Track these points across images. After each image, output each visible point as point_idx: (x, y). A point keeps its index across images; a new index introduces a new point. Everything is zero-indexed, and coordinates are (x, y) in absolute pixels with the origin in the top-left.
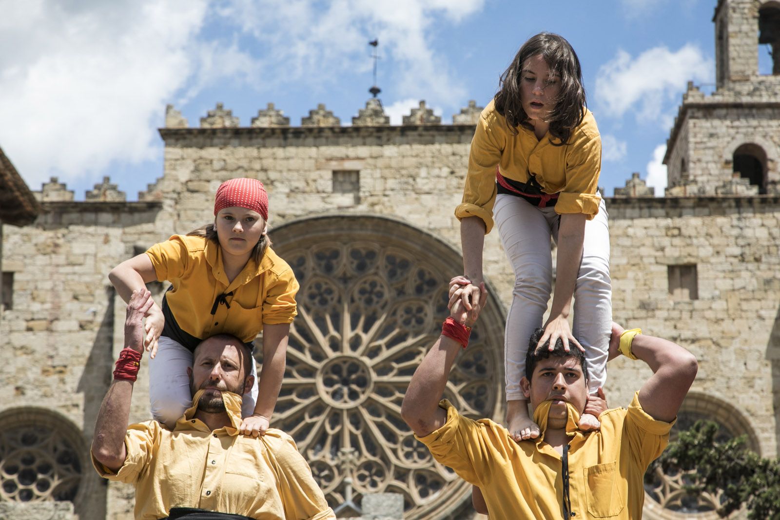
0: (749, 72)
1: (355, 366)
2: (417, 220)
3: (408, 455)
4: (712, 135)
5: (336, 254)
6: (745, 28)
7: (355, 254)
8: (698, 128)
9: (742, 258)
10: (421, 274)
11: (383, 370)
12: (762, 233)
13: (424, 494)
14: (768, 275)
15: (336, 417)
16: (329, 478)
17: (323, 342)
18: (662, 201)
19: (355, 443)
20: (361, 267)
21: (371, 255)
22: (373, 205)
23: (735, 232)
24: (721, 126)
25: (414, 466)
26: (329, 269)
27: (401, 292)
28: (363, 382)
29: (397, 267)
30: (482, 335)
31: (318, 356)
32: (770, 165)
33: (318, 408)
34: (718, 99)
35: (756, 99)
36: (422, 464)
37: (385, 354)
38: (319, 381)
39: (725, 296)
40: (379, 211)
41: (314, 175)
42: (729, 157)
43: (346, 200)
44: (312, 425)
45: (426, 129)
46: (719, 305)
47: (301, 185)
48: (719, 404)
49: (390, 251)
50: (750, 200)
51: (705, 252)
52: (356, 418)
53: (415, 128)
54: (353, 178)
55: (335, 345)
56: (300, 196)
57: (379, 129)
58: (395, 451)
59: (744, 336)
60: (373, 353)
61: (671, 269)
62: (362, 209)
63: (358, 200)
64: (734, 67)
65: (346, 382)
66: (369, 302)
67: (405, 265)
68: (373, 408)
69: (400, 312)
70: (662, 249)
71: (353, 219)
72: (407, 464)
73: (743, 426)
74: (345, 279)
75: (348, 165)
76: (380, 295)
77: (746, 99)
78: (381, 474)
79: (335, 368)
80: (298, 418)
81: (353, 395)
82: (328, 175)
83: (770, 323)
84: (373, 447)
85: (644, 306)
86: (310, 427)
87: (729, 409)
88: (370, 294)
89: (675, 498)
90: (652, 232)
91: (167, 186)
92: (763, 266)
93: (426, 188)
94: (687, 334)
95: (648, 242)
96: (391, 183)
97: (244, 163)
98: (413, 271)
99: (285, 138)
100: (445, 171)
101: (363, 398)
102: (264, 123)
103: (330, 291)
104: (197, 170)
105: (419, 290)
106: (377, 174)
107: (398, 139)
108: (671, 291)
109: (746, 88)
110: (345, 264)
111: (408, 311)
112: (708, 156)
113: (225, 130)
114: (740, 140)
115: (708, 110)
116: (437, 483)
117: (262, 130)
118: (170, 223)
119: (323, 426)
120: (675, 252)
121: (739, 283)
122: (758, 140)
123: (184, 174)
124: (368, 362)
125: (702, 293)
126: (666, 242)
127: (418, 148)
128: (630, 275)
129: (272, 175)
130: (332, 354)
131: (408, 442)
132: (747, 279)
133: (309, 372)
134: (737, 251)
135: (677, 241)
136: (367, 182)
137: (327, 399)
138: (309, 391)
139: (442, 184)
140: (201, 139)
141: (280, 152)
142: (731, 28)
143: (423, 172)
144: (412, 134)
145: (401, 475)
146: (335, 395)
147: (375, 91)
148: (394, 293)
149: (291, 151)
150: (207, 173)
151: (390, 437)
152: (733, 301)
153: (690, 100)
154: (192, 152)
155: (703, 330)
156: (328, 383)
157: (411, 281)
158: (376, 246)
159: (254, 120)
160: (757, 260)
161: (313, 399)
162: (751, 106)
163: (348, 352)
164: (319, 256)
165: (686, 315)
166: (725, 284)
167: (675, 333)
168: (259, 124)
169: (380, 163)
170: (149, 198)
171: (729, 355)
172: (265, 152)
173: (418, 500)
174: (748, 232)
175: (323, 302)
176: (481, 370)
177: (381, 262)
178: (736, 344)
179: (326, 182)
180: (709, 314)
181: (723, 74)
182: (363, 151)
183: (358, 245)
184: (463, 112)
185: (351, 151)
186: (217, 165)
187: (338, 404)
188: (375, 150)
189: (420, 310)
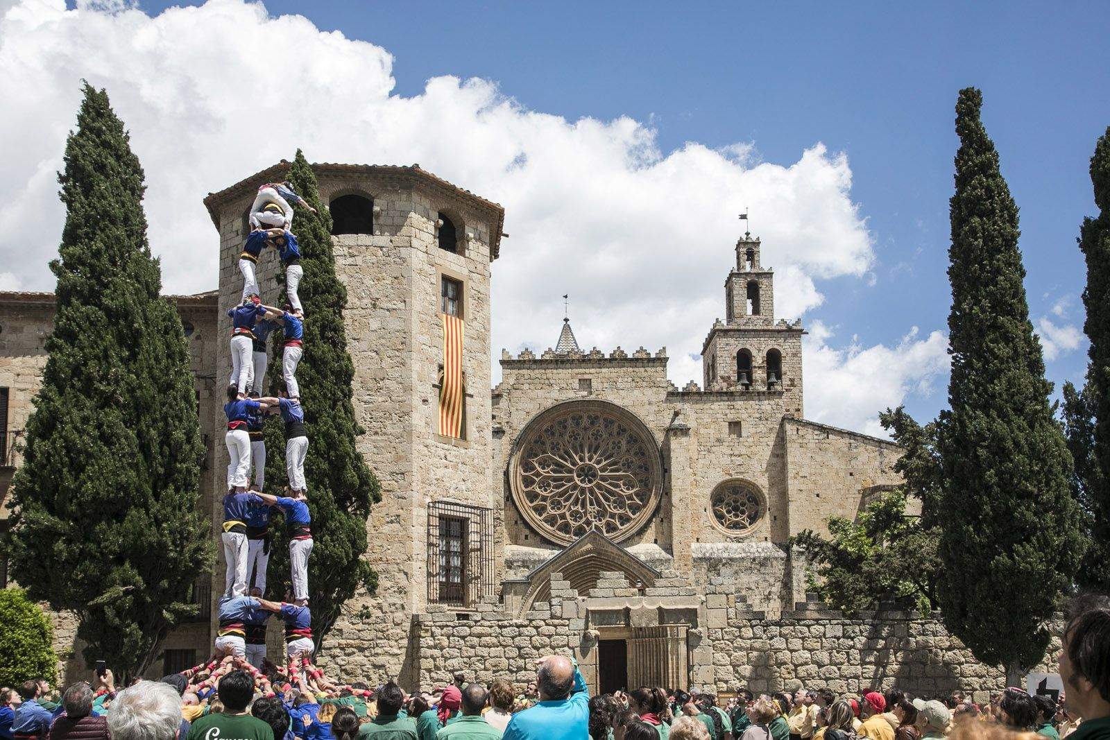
0: (743, 313)
1: (591, 468)
2: (617, 402)
3: (615, 507)
4: (727, 344)
5: (581, 417)
6: (741, 292)
7: (589, 417)
8: (721, 342)
9: (760, 419)
10: (619, 426)
11: (603, 470)
12: (769, 408)
13: (622, 524)
14: (771, 426)
15: (583, 491)
16: (581, 518)
17: (577, 458)
18: (726, 393)
19: (592, 504)
20: (592, 423)
21: (597, 417)
22: (597, 395)
23: (757, 407)
24: (732, 341)
25: (618, 512)
26: (578, 424)
27: (610, 434)
28: (594, 476)
29: (608, 423)
30: (647, 454)
31: (574, 464)
32: (753, 359)
33: (575, 487)
34: (730, 327)
35: (747, 328)
36: (621, 511)
37: (604, 463)
38: (575, 475)
39: (752, 436)
40: (601, 398)
41: (570, 381)
42: (735, 355)
43: (585, 393)
44: (573, 494)
45: (621, 360)
46: (750, 440)
47: (565, 386)
48: (750, 483)
49: (605, 416)
50: (764, 393)
51: (744, 416)
52: (592, 492)
53: (616, 359)
54: (588, 382)
55: (581, 459)
56: (564, 391)
57: (600, 360)
58: (609, 506)
59: (761, 453)
60: (598, 462)
61: (730, 423)
62: (593, 397)
63: (591, 393)
64: (736, 311)
65: (586, 476)
66: (596, 439)
67: (612, 422)
68: (599, 487)
69: (610, 443)
70: (726, 415)
71: (589, 401)
72: (615, 511)
73: (760, 491)
74: (585, 429)
75: (586, 377)
76: (601, 436)
77: (742, 327)
78: (603, 516)
79: (582, 469)
80: (566, 491)
81: (590, 481)
82: (577, 381)
83: (771, 447)
84: (599, 504)
85: (718, 440)
86: (571, 496)
87: (754, 485)
88: (597, 435)
89: (730, 524)
90: (721, 407)
91: (505, 386)
92: (769, 422)
93: (621, 387)
94: (736, 453)
95: (720, 411)
96: (605, 385)
97: (539, 376)
98: (616, 424)
99: (557, 364)
100: (630, 379)
101: (595, 483)
102: (547, 357)
103: (578, 434)
104: (517, 379)
105: (619, 434)
106: (599, 380)
107: (608, 365)
108: (730, 434)
109: (742, 321)
110: (585, 422)
111: (614, 443)
112: (726, 354)
113: (530, 361)
114: (740, 347)
115: (726, 332)
116: (628, 520)
117: (547, 360)
118: (506, 404)
119: (577, 495)
120: (732, 416)
121: (759, 430)
122: (748, 347)
123: (512, 381)
124: (597, 467)
125: (743, 434)
126: (728, 411)
127: (616, 370)
128: (712, 427)
129: (552, 381)
130: (580, 463)
131: (615, 502)
132: (762, 428)
133: (571, 471)
134: (758, 416)
135: (733, 411)
136: (594, 384)
137: (579, 483)
138: (571, 479)
139: (628, 385)
140: (519, 365)
141: (555, 371)
142: (735, 292)
143: (620, 380)
144: (614, 363)
145: (613, 516)
146: (582, 481)
147: (566, 320)
148: (607, 436)
149: (560, 370)
150: (522, 381)
151: (607, 499)
152: (756, 438)
153: (717, 327)
154: (516, 371)
155: (744, 451)
156: (578, 476)
157: (615, 429)
158: (599, 414)
159: (542, 356)
160: (767, 420)
161: (572, 483)
162: (745, 331)
163: (587, 462)
164: (573, 418)
165: (736, 444)
166: (753, 430)
167: (731, 452)
168: (545, 358)
169: (601, 375)
170: (497, 393)
171: (754, 462)
172: (548, 371)
173: (620, 527)
174: (763, 407)
175: (576, 439)
176: (647, 469)
177: (601, 421)
178: (757, 457)
179: (576, 385)
180: (746, 444)
181: (730, 315)
182: (592, 371)
183: (591, 413)
184: (637, 352)
185: (587, 371)
186: (526, 377)
187: (583, 485)
188: (598, 370)
189: (619, 442)
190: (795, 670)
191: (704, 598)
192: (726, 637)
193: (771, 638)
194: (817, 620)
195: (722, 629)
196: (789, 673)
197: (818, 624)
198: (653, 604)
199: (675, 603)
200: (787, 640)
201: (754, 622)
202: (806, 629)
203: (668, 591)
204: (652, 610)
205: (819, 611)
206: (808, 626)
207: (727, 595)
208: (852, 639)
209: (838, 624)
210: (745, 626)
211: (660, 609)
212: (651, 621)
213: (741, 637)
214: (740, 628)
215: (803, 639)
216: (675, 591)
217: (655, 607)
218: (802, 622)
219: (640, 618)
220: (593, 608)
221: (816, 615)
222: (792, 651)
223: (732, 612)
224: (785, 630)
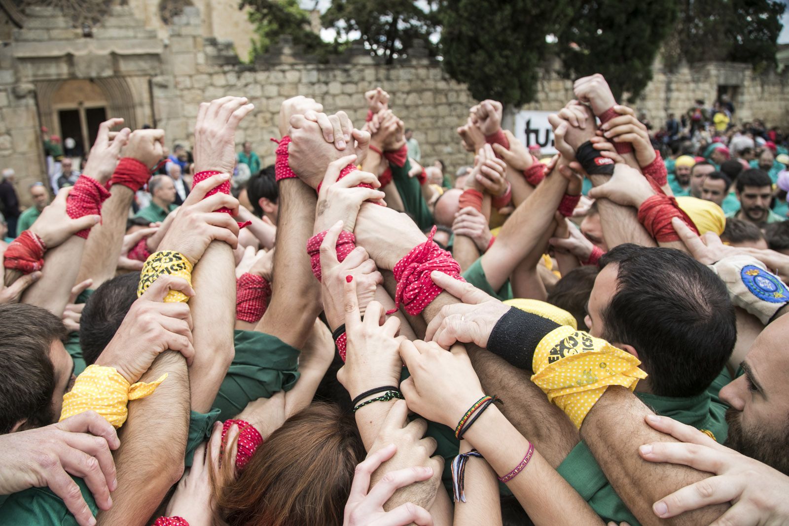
190: (272, 119)
191: (167, 42)
192: (196, 85)
193: (246, 85)
194: (292, 65)
195: (191, 76)
196: (266, 122)
197: (293, 69)
198: (103, 48)
199: (133, 46)
200: (262, 86)
201: (226, 68)
202: (280, 75)
203: (122, 33)
204: (103, 57)
205: (294, 55)
206: (283, 71)
207: (194, 37)
208: (326, 83)
209: (313, 69)
210: (216, 73)
211: (114, 55)
212: (103, 69)
213: (212, 85)
214: (211, 75)
215: (279, 85)
216: (131, 33)
217: (106, 52)
218: (278, 68)
219: (89, 66)
220: (21, 54)
221: (291, 60)
222: (268, 98)
223: (201, 58)
224: (261, 76)
